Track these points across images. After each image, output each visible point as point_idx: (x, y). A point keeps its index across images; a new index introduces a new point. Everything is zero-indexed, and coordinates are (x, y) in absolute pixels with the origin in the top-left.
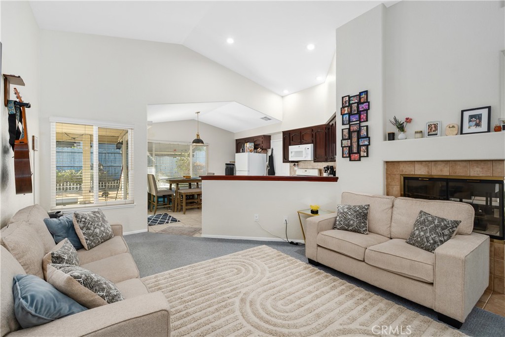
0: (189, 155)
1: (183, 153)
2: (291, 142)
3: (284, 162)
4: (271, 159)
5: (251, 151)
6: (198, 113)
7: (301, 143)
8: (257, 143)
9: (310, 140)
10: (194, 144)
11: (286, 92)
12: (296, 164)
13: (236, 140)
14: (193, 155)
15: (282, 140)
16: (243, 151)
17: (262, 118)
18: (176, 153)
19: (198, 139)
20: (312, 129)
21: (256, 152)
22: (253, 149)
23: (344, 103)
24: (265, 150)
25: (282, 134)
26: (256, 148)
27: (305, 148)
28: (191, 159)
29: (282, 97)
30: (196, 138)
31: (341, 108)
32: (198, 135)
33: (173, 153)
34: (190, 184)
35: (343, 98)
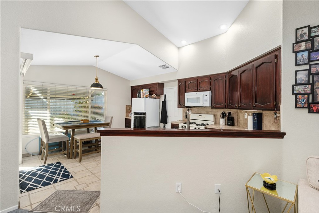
0: (88, 99)
1: (82, 97)
2: (187, 88)
3: (178, 107)
4: (164, 103)
5: (146, 97)
6: (97, 57)
7: (197, 90)
8: (152, 89)
9: (208, 87)
10: (93, 88)
11: (184, 42)
12: (189, 109)
13: (132, 87)
14: (92, 100)
15: (177, 87)
16: (139, 97)
17: (160, 66)
18: (75, 97)
19: (97, 83)
20: (210, 77)
21: (152, 98)
22: (148, 94)
23: (298, 36)
24: (158, 96)
25: (177, 82)
26: (151, 94)
27: (203, 96)
28: (89, 103)
29: (178, 48)
30: (94, 82)
31: (293, 44)
32: (97, 79)
33: (72, 97)
34: (88, 129)
35: (297, 30)
